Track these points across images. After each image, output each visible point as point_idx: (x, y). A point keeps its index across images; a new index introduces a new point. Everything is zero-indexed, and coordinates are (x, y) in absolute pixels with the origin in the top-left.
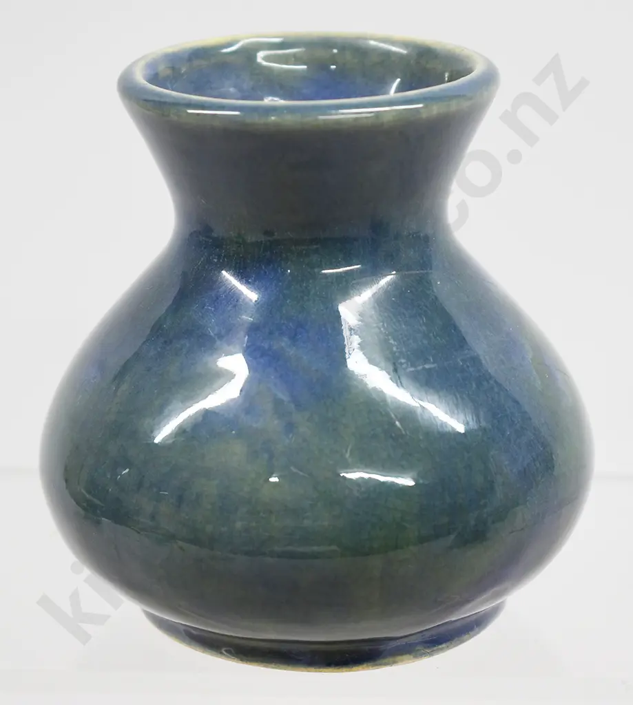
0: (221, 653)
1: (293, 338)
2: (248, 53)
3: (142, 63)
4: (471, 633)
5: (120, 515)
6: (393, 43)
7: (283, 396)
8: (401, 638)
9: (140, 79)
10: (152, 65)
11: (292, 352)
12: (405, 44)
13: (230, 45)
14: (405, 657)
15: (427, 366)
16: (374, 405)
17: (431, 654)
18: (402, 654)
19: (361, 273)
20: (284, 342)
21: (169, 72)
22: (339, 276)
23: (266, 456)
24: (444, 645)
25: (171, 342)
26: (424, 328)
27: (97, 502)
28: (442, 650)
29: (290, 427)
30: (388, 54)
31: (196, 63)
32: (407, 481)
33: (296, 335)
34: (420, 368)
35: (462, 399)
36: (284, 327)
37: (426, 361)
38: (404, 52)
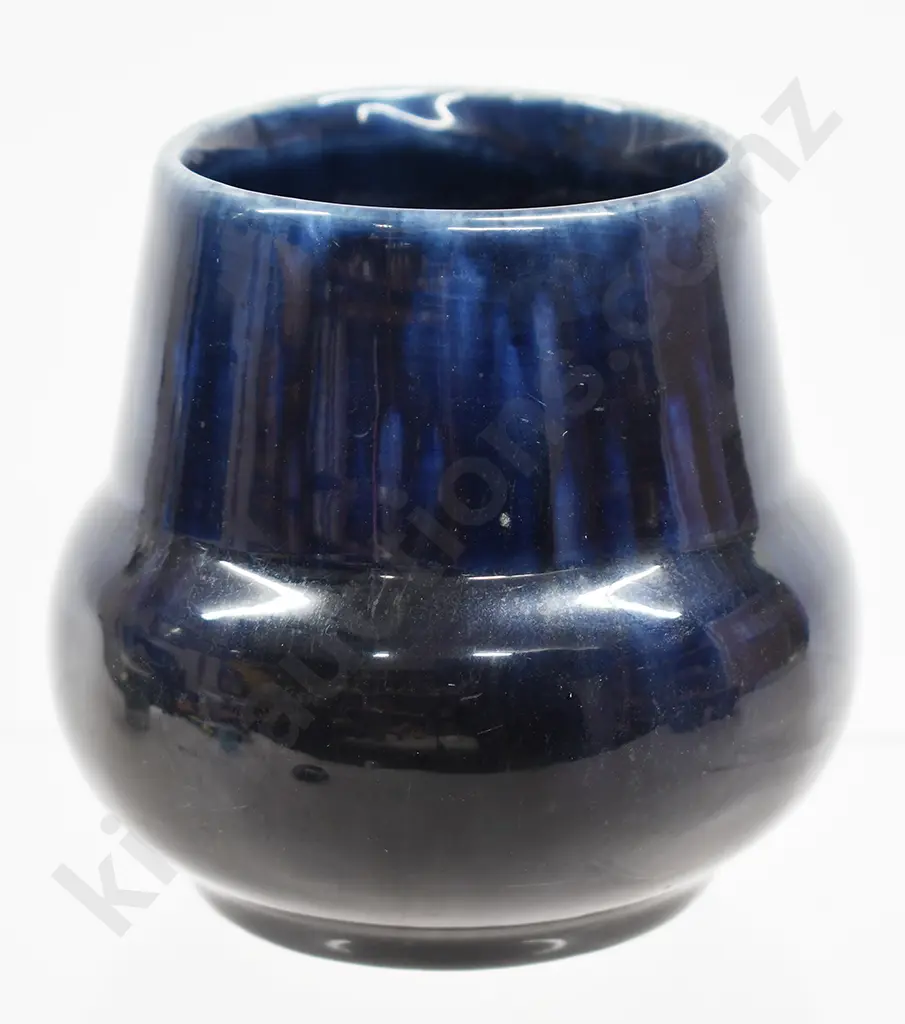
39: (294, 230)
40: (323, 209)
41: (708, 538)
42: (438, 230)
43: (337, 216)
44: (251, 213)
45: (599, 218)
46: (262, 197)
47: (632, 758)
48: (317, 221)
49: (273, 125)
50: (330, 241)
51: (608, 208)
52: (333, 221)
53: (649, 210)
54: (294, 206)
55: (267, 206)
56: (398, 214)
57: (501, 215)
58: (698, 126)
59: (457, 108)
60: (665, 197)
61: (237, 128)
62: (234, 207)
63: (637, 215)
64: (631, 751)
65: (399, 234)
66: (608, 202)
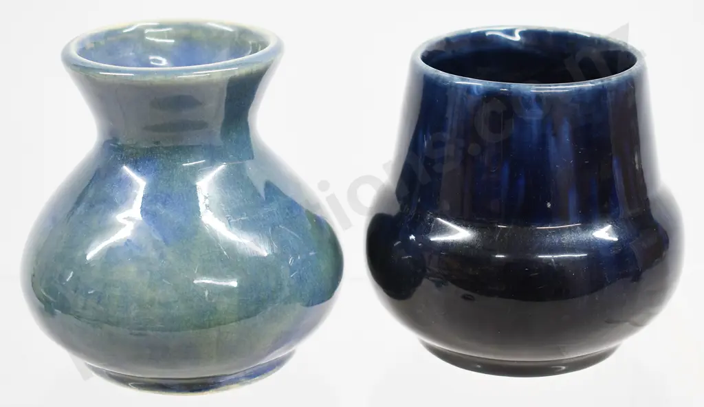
0: (128, 385)
1: (164, 203)
2: (140, 33)
3: (75, 42)
4: (275, 370)
5: (65, 308)
6: (226, 25)
7: (158, 237)
8: (232, 375)
9: (74, 52)
10: (82, 43)
11: (163, 212)
12: (231, 26)
13: (129, 27)
14: (234, 385)
15: (242, 218)
16: (211, 243)
17: (250, 383)
18: (232, 384)
19: (204, 165)
20: (159, 206)
21: (93, 46)
22: (191, 167)
23: (148, 273)
24: (258, 378)
25: (94, 206)
26: (241, 195)
27: (51, 299)
28: (257, 380)
29: (162, 256)
30: (222, 32)
31: (109, 39)
32: (234, 284)
33: (165, 201)
34: (238, 220)
35: (263, 237)
36: (159, 197)
37: (242, 215)
38: (231, 30)
39: (468, 89)
40: (480, 83)
41: (629, 213)
42: (526, 92)
43: (486, 85)
44: (451, 83)
45: (589, 87)
46: (456, 77)
47: (597, 299)
48: (478, 87)
49: (453, 41)
50: (483, 95)
51: (591, 83)
52: (484, 87)
53: (609, 84)
54: (468, 81)
55: (458, 80)
56: (509, 85)
57: (550, 86)
58: (623, 45)
59: (523, 34)
60: (614, 78)
61: (440, 43)
62: (444, 80)
63: (603, 86)
64: (597, 296)
65: (510, 92)
66: (592, 81)
